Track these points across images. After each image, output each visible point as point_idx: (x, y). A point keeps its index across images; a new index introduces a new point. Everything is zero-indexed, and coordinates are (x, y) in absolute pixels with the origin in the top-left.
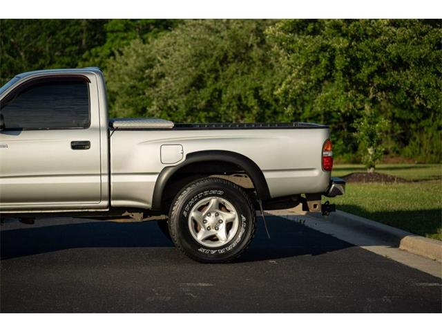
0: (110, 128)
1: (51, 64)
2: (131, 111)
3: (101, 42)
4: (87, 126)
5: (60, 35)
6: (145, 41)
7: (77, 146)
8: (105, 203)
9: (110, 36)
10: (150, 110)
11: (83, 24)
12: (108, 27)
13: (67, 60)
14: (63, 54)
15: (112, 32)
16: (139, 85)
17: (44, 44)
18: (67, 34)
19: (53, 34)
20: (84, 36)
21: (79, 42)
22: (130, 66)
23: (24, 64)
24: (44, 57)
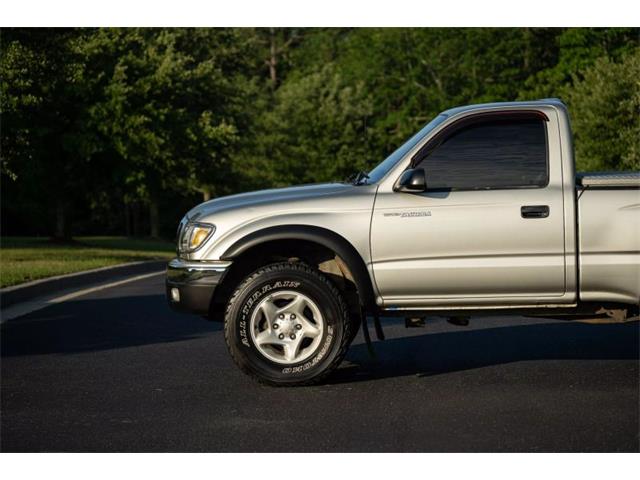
0: (578, 186)
1: (480, 95)
2: (597, 161)
3: (552, 63)
4: (544, 183)
5: (492, 54)
6: (616, 60)
7: (529, 213)
8: (571, 295)
9: (565, 53)
10: (625, 160)
11: (526, 35)
12: (562, 40)
13: (502, 88)
14: (496, 81)
15: (568, 46)
16: (609, 123)
17: (469, 66)
18: (503, 52)
19: (482, 51)
20: (527, 53)
21: (519, 63)
22: (596, 96)
23: (441, 96)
24: (470, 86)
